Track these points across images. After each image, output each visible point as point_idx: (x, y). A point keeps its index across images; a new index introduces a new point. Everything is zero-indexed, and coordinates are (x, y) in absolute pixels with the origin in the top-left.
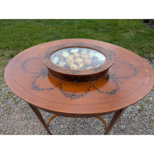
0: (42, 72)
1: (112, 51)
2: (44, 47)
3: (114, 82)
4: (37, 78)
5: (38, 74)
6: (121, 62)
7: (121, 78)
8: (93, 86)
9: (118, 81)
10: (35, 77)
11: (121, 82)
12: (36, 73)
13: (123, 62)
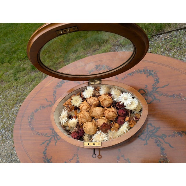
0: (53, 133)
1: (153, 71)
2: (50, 83)
3: (158, 145)
4: (48, 144)
5: (49, 136)
6: (170, 96)
7: (170, 135)
8: (123, 156)
9: (165, 142)
10: (46, 143)
11: (170, 145)
12: (46, 134)
13: (174, 96)
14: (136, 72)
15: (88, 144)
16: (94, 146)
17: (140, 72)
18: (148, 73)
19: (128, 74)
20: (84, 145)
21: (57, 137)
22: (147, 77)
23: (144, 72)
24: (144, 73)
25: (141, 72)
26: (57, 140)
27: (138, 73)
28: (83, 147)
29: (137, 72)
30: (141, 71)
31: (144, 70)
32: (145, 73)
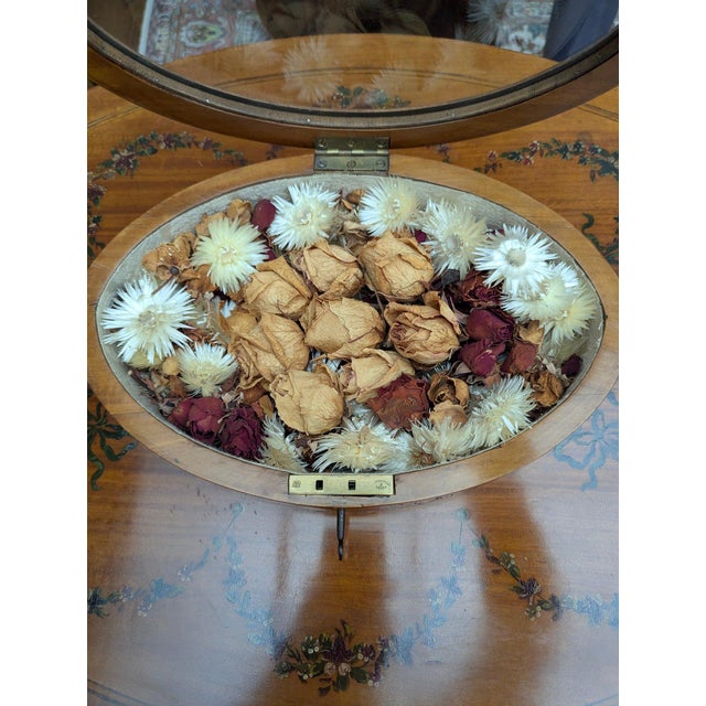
1: (616, 155)
14: (542, 151)
15: (319, 485)
16: (352, 492)
17: (560, 151)
18: (597, 161)
19: (504, 155)
20: (292, 489)
21: (103, 441)
22: (593, 178)
23: (576, 153)
24: (578, 158)
25: (564, 151)
26: (105, 459)
27: (552, 153)
28: (285, 499)
29: (546, 152)
30: (566, 149)
31: (577, 145)
32: (582, 161)
